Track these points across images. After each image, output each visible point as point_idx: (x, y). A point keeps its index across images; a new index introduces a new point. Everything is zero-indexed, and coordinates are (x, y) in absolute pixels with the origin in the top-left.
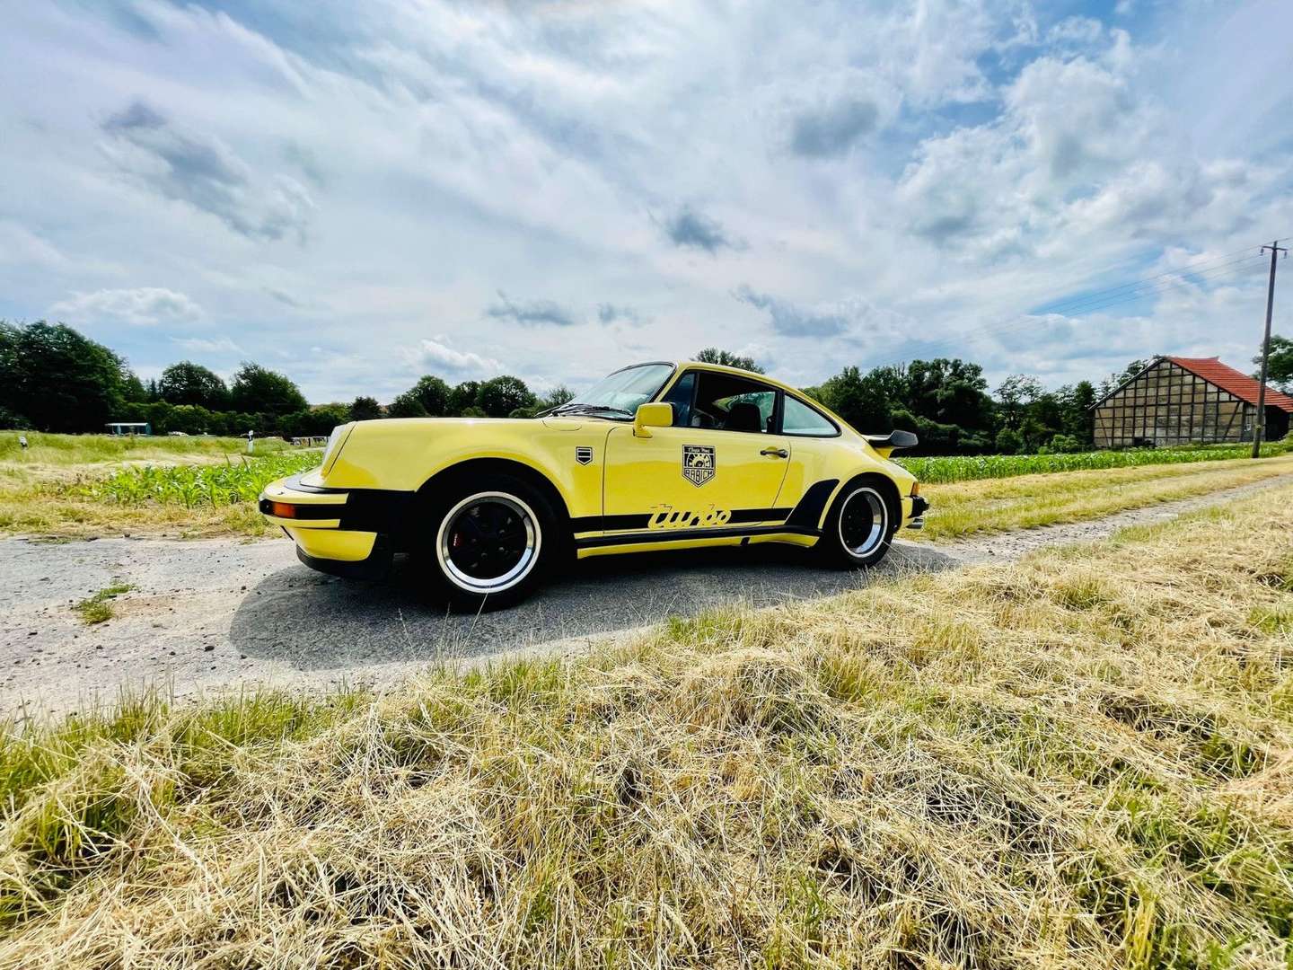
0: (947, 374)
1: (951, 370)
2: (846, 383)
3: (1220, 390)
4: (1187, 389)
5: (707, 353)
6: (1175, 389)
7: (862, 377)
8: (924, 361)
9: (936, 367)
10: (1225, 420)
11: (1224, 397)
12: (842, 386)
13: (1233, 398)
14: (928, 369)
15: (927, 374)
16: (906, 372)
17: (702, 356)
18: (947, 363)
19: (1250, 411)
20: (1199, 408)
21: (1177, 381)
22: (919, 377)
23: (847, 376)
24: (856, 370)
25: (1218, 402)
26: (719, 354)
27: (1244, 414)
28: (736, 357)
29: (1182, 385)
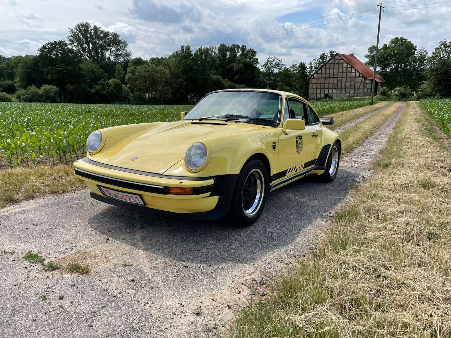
0: (238, 54)
1: (240, 52)
2: (185, 57)
3: (357, 71)
4: (345, 70)
5: (83, 26)
6: (340, 70)
7: (193, 53)
8: (227, 45)
9: (233, 48)
10: (357, 85)
11: (358, 74)
12: (182, 59)
13: (361, 76)
14: (228, 51)
15: (228, 53)
16: (217, 52)
17: (79, 28)
18: (238, 47)
19: (366, 81)
20: (349, 79)
21: (341, 66)
22: (224, 55)
23: (183, 52)
24: (188, 48)
25: (356, 77)
26: (92, 27)
27: (364, 83)
28: (106, 31)
29: (343, 68)
